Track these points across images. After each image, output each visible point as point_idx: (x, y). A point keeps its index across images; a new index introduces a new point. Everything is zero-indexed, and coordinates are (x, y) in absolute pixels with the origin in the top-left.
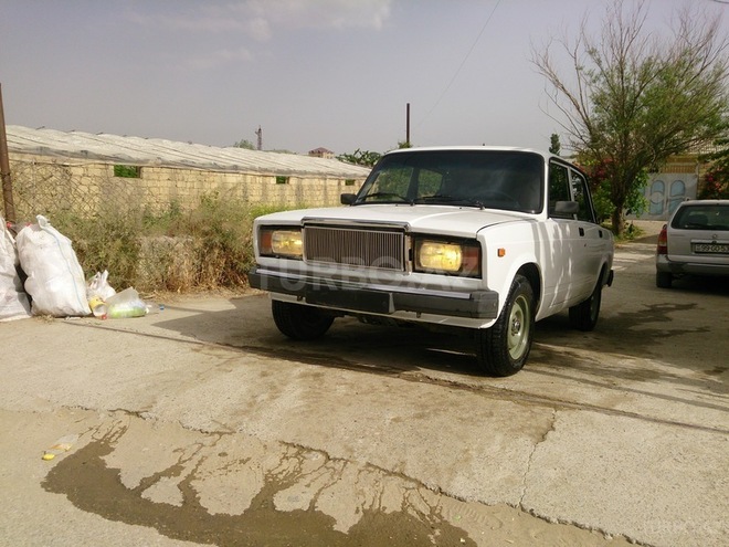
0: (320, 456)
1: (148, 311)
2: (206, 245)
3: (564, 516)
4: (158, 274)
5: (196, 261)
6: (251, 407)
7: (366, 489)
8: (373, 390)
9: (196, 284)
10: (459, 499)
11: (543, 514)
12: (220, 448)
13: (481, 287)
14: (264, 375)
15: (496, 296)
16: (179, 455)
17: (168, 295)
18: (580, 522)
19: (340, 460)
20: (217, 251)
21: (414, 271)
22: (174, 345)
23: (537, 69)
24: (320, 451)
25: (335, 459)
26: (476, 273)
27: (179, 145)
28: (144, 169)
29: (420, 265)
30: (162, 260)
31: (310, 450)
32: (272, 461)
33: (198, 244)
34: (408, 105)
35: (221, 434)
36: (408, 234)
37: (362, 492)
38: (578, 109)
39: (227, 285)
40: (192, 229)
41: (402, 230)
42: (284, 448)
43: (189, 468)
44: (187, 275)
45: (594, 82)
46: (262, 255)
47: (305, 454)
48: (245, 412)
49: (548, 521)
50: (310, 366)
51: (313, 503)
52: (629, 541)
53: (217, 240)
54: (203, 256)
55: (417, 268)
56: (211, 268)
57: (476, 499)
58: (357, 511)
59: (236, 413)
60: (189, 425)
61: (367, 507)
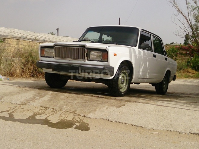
0: (52, 109)
1: (3, 79)
2: (26, 61)
3: (116, 120)
4: (8, 70)
5: (22, 67)
6: (33, 99)
7: (63, 116)
8: (73, 97)
9: (22, 75)
10: (89, 118)
11: (111, 120)
12: (22, 107)
13: (108, 65)
14: (39, 93)
15: (113, 68)
16: (9, 109)
17: (11, 78)
18: (120, 121)
19: (57, 110)
20: (30, 63)
21: (88, 60)
22: (11, 87)
23: (170, 4)
24: (52, 108)
25: (56, 110)
26: (106, 60)
27: (21, 31)
28: (6, 39)
29: (90, 58)
30: (9, 65)
31: (49, 108)
32: (37, 110)
33: (23, 60)
34: (119, 18)
35: (22, 105)
36: (86, 48)
37: (62, 116)
38: (188, 21)
39: (33, 76)
40: (21, 55)
41: (84, 47)
42: (41, 108)
43: (12, 111)
44: (18, 71)
45: (194, 10)
46: (41, 57)
47: (47, 109)
48: (31, 100)
49: (112, 122)
50: (55, 92)
51: (46, 118)
52: (132, 125)
53: (30, 59)
54: (25, 65)
55: (89, 59)
56: (27, 69)
57: (94, 118)
58: (59, 119)
59: (28, 100)
60: (13, 102)
61: (62, 119)
